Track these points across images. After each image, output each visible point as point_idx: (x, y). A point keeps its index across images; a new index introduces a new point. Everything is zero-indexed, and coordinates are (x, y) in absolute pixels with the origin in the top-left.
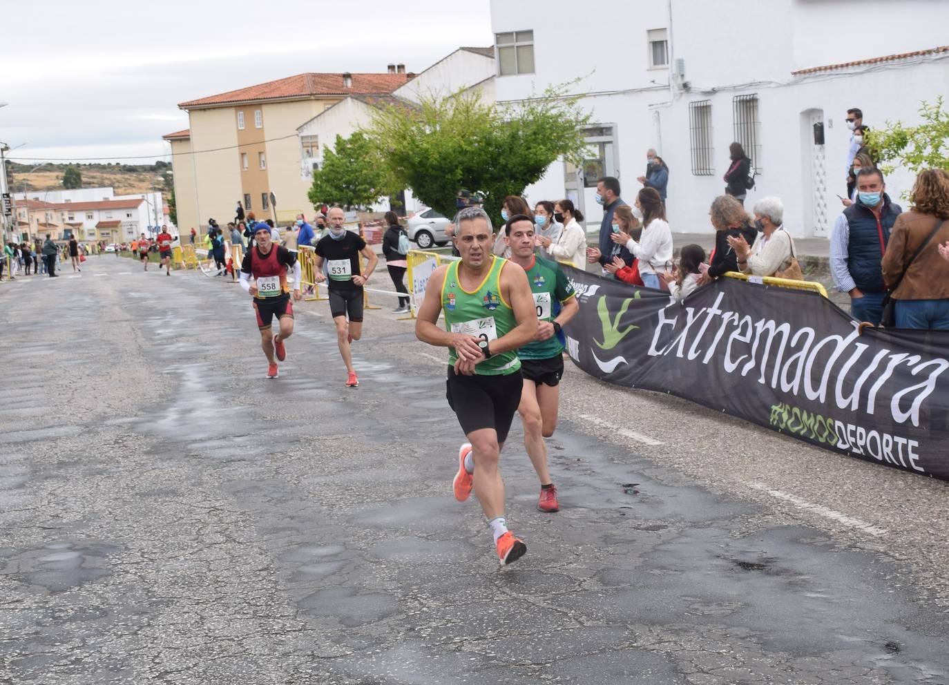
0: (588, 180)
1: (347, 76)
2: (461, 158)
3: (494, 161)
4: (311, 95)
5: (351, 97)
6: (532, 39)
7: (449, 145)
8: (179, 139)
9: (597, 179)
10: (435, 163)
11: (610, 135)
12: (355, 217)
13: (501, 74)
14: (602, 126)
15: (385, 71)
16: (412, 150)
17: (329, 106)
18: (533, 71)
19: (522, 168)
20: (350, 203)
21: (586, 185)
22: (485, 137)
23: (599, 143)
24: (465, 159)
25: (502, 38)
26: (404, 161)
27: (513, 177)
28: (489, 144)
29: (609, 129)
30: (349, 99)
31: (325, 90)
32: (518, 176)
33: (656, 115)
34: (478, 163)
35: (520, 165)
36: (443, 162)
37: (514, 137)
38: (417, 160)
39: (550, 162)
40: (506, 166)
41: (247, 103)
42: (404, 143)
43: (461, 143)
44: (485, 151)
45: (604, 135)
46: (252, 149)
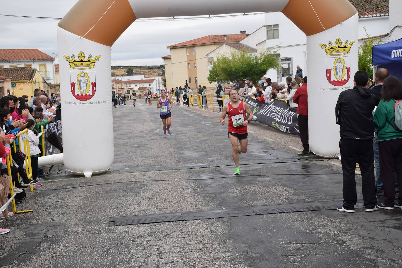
0: (284, 74)
1: (225, 36)
2: (242, 69)
3: (251, 70)
4: (212, 43)
5: (225, 44)
6: (278, 27)
7: (238, 66)
8: (167, 58)
9: (287, 74)
10: (234, 70)
13: (268, 39)
14: (288, 58)
15: (239, 33)
16: (228, 67)
17: (218, 47)
18: (278, 38)
19: (259, 72)
21: (283, 75)
22: (248, 63)
23: (288, 63)
24: (243, 69)
27: (257, 74)
28: (250, 65)
29: (290, 59)
30: (224, 45)
31: (217, 41)
33: (305, 54)
34: (246, 71)
36: (236, 70)
37: (257, 63)
38: (229, 70)
39: (268, 69)
40: (254, 71)
41: (190, 46)
42: (225, 65)
43: (241, 65)
44: (248, 67)
45: (289, 61)
46: (192, 62)
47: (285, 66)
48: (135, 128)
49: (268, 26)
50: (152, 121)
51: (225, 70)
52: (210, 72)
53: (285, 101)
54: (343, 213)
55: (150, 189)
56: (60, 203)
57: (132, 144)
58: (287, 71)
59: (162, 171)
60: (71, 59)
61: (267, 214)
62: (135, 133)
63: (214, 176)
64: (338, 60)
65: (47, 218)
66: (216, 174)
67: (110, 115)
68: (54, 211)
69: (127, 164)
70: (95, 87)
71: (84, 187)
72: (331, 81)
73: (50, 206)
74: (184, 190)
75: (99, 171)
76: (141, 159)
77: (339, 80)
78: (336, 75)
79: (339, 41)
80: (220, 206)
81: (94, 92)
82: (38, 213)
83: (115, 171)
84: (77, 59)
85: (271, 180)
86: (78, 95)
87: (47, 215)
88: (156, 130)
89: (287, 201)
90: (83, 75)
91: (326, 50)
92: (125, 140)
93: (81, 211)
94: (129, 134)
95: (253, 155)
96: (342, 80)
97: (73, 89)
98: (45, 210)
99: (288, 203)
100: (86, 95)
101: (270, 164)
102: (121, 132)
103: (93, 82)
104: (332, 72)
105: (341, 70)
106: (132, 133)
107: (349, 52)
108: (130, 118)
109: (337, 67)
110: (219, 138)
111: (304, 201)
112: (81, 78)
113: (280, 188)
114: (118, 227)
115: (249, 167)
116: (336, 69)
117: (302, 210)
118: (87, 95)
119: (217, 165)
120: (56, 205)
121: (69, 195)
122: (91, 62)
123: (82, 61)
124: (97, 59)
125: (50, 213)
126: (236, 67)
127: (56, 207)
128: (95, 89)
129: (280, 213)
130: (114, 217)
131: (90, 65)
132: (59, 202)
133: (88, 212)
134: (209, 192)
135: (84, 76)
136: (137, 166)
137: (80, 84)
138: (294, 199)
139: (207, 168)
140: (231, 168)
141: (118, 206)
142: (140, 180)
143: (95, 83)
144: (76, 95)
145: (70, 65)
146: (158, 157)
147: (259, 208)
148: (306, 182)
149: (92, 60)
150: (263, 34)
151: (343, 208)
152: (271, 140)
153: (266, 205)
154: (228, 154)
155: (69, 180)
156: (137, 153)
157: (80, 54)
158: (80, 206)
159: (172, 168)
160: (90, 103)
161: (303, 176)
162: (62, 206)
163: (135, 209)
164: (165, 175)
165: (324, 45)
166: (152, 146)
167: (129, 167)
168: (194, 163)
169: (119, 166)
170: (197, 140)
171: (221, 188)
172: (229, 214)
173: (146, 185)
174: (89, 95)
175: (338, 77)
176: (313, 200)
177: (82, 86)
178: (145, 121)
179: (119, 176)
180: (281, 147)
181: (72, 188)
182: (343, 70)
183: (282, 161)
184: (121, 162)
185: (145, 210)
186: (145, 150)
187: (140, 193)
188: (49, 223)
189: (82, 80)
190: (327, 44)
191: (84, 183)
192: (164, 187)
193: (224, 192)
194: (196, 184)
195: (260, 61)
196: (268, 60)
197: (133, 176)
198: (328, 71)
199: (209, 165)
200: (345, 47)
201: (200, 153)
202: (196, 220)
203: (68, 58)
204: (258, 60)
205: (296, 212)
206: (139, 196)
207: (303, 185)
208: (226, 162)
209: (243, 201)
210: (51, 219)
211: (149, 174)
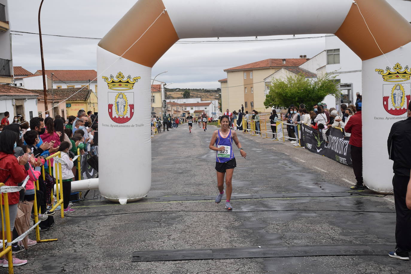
0: (343, 101)
1: (284, 60)
3: (308, 95)
4: (271, 67)
6: (339, 52)
7: (293, 91)
8: (224, 82)
10: (290, 96)
11: (351, 87)
12: (280, 111)
13: (328, 63)
14: (348, 84)
15: (299, 58)
16: (283, 92)
17: (276, 71)
18: (339, 63)
20: (278, 107)
22: (305, 88)
23: (348, 89)
24: (299, 95)
25: (329, 52)
26: (280, 95)
27: (313, 100)
28: (306, 90)
29: (350, 85)
30: (283, 69)
31: (276, 65)
32: (315, 100)
34: (303, 96)
35: (316, 97)
36: (292, 96)
37: (314, 88)
38: (284, 95)
39: (326, 95)
40: (311, 97)
41: (248, 69)
42: (281, 90)
43: (297, 90)
44: (305, 92)
45: (349, 87)
46: (249, 86)
47: (345, 92)
48: (183, 152)
49: (328, 51)
50: (201, 145)
51: (279, 95)
52: (267, 96)
53: (340, 129)
54: (396, 260)
55: (184, 220)
56: (87, 233)
57: (176, 169)
58: (347, 98)
59: (201, 201)
60: (110, 79)
61: (308, 256)
62: (182, 158)
63: (256, 209)
64: (396, 86)
65: (70, 249)
66: (258, 207)
67: (148, 139)
68: (78, 241)
69: (166, 191)
70: (133, 110)
71: (116, 215)
72: (389, 109)
73: (76, 235)
74: (220, 223)
75: (135, 198)
76: (182, 186)
77: (398, 109)
78: (394, 103)
79: (398, 66)
80: (255, 244)
81: (132, 114)
82: (63, 243)
83: (152, 198)
84: (115, 79)
85: (317, 216)
86: (115, 117)
87: (71, 245)
88: (204, 155)
89: (332, 242)
90: (121, 96)
91: (383, 76)
92: (169, 165)
93: (106, 242)
94: (175, 159)
95: (301, 186)
96: (400, 109)
97: (110, 111)
98: (70, 240)
99: (333, 245)
100: (123, 117)
101: (318, 198)
102: (167, 157)
103: (131, 104)
104: (390, 100)
105: (400, 98)
106: (178, 158)
107: (409, 79)
108: (180, 142)
109: (395, 94)
110: (268, 167)
111: (351, 243)
112: (119, 100)
113: (326, 226)
114: (142, 263)
115: (295, 200)
116: (394, 97)
117: (348, 253)
118: (125, 117)
119: (261, 196)
120: (83, 234)
121: (98, 224)
122: (130, 83)
123: (120, 82)
124: (136, 80)
125: (74, 243)
126: (292, 92)
127: (82, 237)
128: (133, 111)
129: (322, 256)
130: (139, 252)
131: (129, 86)
132: (87, 231)
133: (114, 244)
134: (247, 227)
135: (123, 98)
136: (176, 194)
137: (118, 105)
138: (341, 240)
139: (249, 200)
140: (276, 200)
141: (147, 238)
142: (176, 210)
143: (133, 105)
144: (113, 117)
145: (109, 86)
146: (200, 184)
147: (300, 249)
148: (356, 220)
149: (131, 81)
150: (323, 59)
151: (395, 254)
152: (323, 170)
153: (307, 246)
154: (275, 184)
155: (103, 207)
156: (179, 180)
157: (119, 74)
158: (107, 236)
159: (212, 198)
160: (127, 126)
161: (354, 213)
162: (88, 236)
163: (164, 243)
164: (203, 205)
165: (381, 71)
166: (196, 173)
167: (168, 195)
168: (236, 193)
169: (157, 193)
170: (245, 168)
171: (261, 223)
172: (264, 254)
173: (181, 216)
174: (127, 117)
175: (397, 105)
176: (361, 242)
177: (120, 108)
178: (195, 146)
179: (155, 204)
180: (333, 179)
181: (103, 216)
182: (402, 98)
183: (332, 195)
184: (160, 189)
185: (174, 244)
186: (188, 176)
187: (173, 224)
188: (70, 255)
189: (120, 102)
190: (384, 69)
191: (118, 211)
192: (200, 219)
193: (263, 228)
194: (235, 217)
195: (318, 87)
196: (326, 86)
197: (169, 205)
198: (386, 99)
199: (252, 196)
200: (405, 73)
201: (245, 182)
202: (227, 259)
203: (106, 79)
204: (316, 86)
205: (341, 255)
206: (172, 227)
207: (353, 223)
208: (272, 193)
209: (282, 239)
210: (73, 251)
211: (187, 203)
